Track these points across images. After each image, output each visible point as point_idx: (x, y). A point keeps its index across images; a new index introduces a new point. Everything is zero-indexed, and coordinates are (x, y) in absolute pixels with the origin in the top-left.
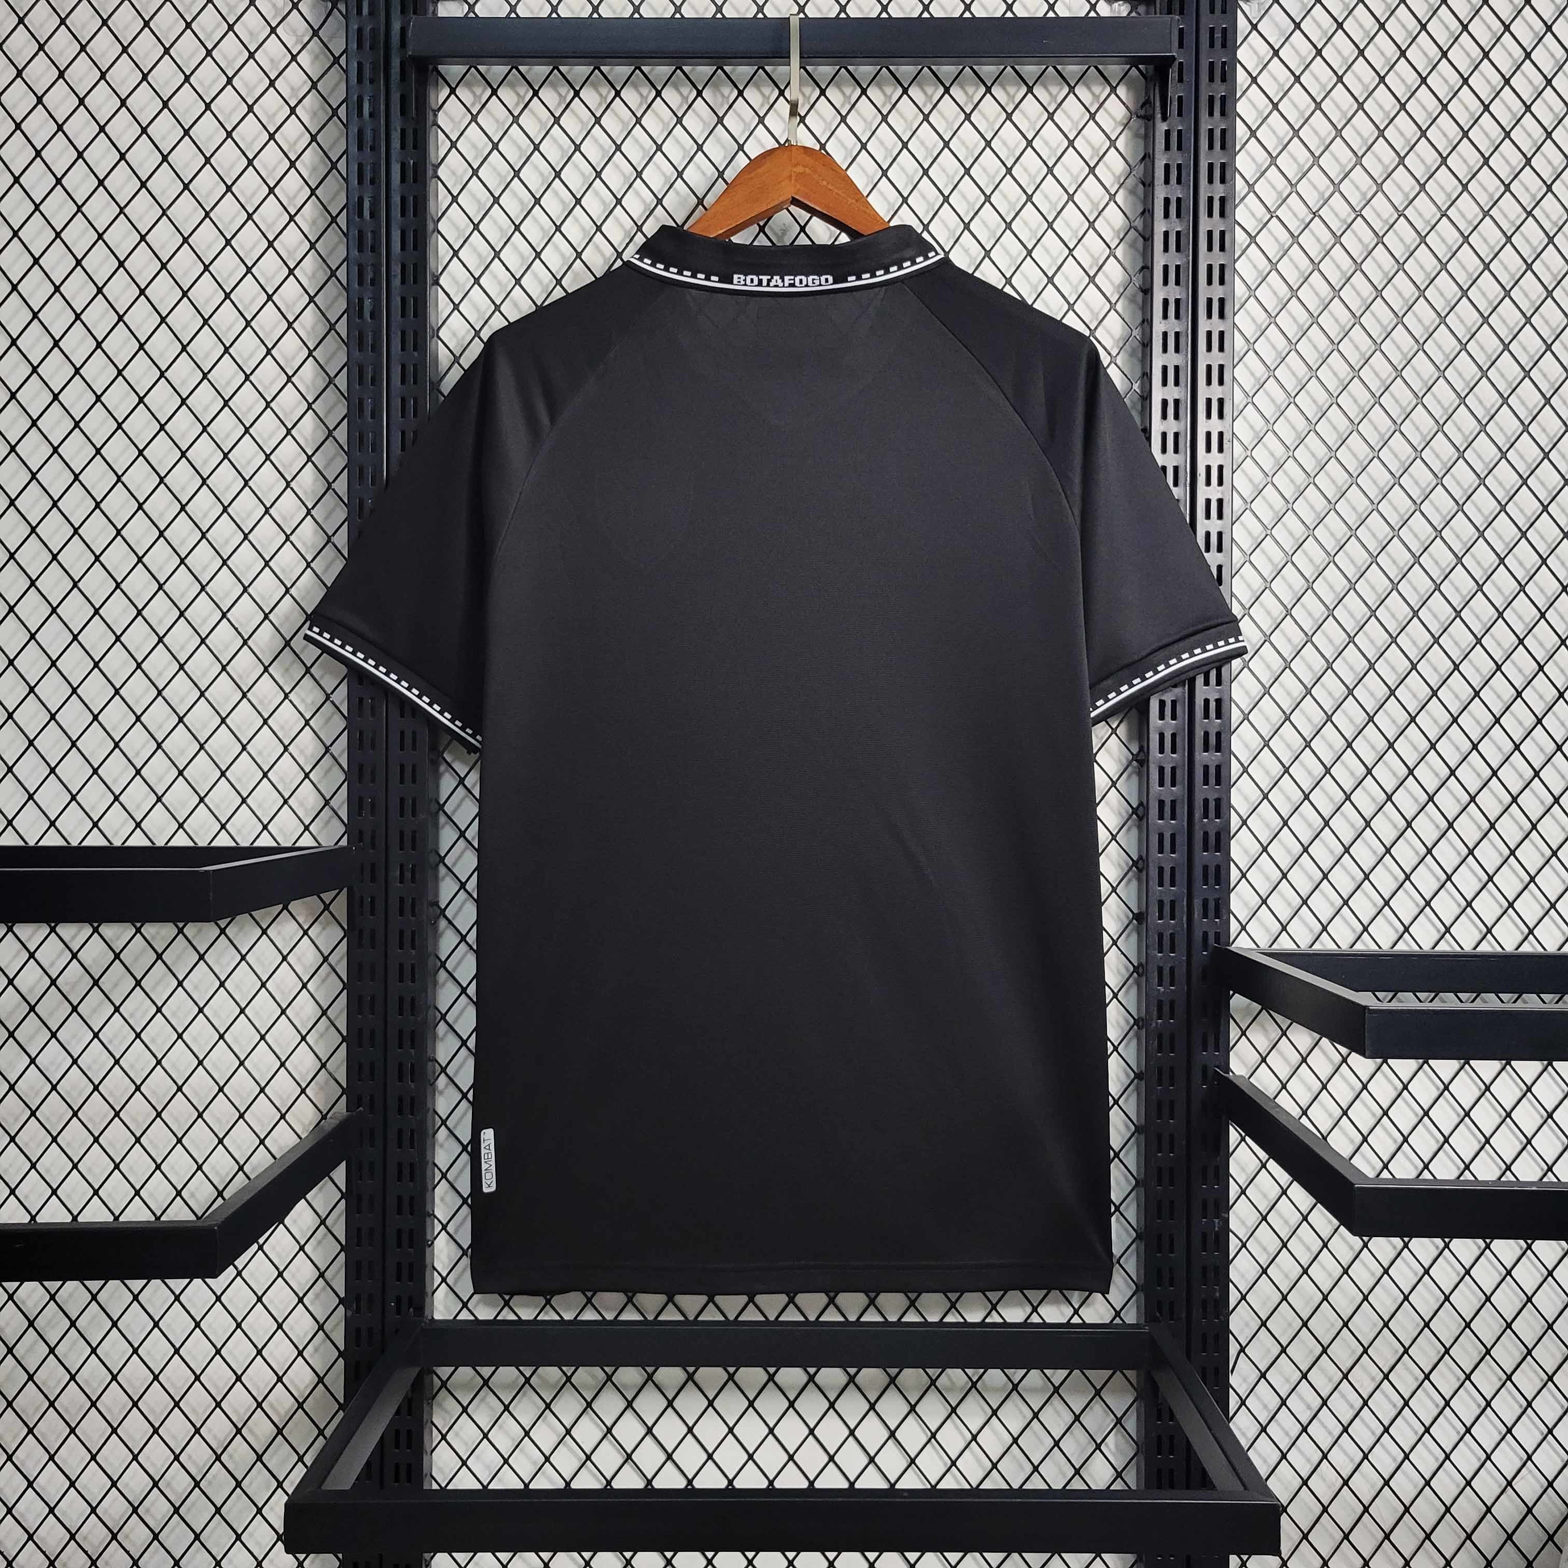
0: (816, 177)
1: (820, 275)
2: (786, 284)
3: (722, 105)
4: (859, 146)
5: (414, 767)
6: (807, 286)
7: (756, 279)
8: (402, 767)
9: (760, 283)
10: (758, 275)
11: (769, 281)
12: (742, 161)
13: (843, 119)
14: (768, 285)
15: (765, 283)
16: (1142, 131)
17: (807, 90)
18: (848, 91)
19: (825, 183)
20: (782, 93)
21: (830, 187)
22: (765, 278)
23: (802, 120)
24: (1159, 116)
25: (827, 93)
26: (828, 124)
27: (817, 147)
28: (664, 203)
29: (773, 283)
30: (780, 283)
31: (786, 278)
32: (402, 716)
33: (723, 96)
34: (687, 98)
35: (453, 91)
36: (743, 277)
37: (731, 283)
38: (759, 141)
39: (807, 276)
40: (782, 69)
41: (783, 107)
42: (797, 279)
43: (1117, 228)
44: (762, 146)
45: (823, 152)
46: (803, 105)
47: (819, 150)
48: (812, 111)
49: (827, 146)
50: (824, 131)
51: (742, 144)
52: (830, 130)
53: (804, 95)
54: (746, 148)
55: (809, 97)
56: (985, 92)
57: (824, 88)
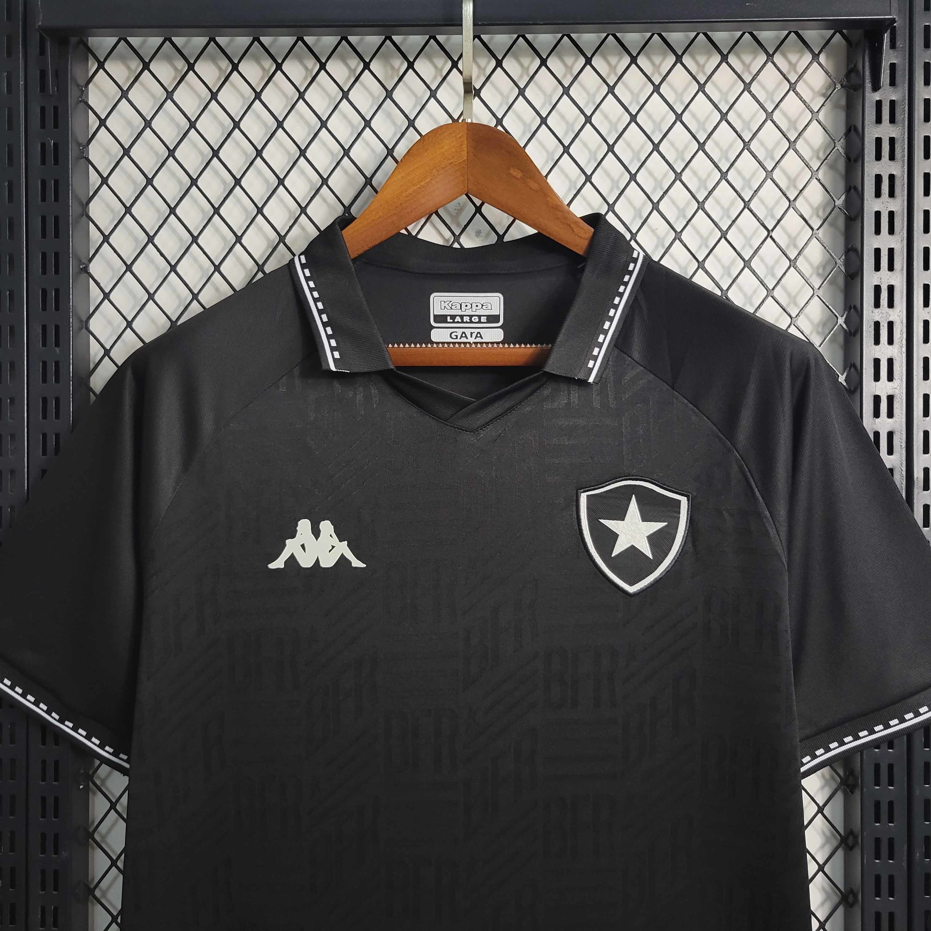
3: (392, 77)
5: (56, 799)
8: (44, 799)
12: (412, 137)
13: (522, 92)
16: (843, 102)
17: (483, 62)
18: (526, 61)
20: (455, 65)
23: (477, 93)
24: (868, 85)
25: (504, 64)
26: (504, 98)
27: (493, 123)
28: (330, 183)
32: (44, 743)
33: (393, 68)
34: (355, 71)
35: (101, 65)
38: (431, 116)
40: (455, 38)
41: (456, 78)
43: (816, 205)
44: (435, 121)
45: (499, 128)
46: (478, 77)
47: (496, 126)
48: (488, 84)
49: (505, 123)
50: (501, 105)
51: (412, 119)
52: (507, 103)
53: (479, 66)
54: (417, 123)
55: (484, 69)
56: (675, 62)
57: (500, 59)
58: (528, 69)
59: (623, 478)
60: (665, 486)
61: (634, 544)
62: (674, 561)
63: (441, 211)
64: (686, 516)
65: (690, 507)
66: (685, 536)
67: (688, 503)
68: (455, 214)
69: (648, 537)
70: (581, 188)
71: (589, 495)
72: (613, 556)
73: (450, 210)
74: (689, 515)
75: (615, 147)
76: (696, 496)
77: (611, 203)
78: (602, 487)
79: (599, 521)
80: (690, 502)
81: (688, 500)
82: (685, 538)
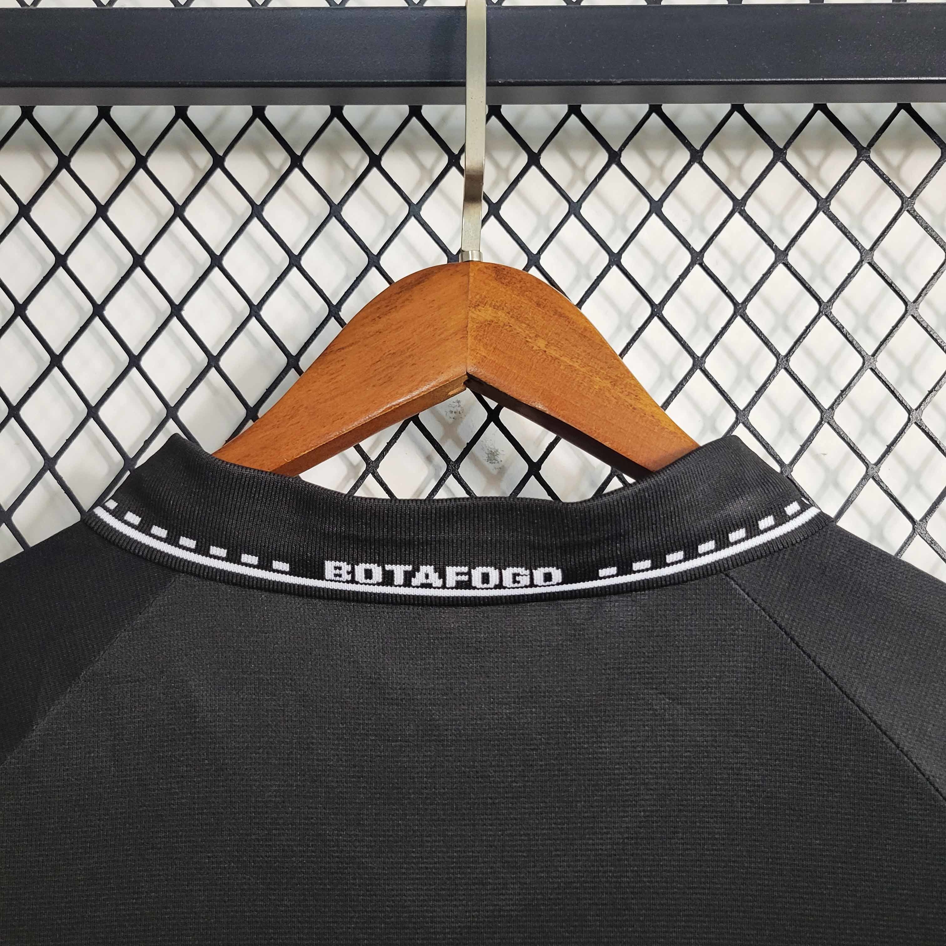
0: (520, 328)
1: (531, 567)
2: (451, 580)
3: (342, 182)
4: (605, 259)
6: (500, 586)
7: (377, 573)
9: (388, 578)
10: (381, 563)
11: (408, 577)
12: (375, 285)
14: (407, 583)
15: (399, 578)
17: (504, 158)
19: (542, 344)
20: (454, 161)
21: (552, 352)
22: (399, 571)
23: (494, 210)
25: (544, 161)
26: (542, 218)
29: (419, 579)
30: (435, 579)
31: (451, 571)
36: (346, 567)
37: (321, 577)
38: (412, 249)
39: (500, 568)
40: (453, 111)
41: (455, 185)
42: (477, 574)
45: (534, 271)
46: (496, 183)
47: (527, 268)
48: (513, 195)
49: (544, 261)
50: (536, 231)
51: (376, 254)
52: (548, 228)
53: (497, 165)
54: (384, 262)
55: (507, 170)
56: (857, 159)
57: (536, 152)
58: (584, 170)
63: (424, 417)
68: (451, 421)
70: (686, 379)
73: (444, 414)
75: (748, 307)
77: (742, 408)
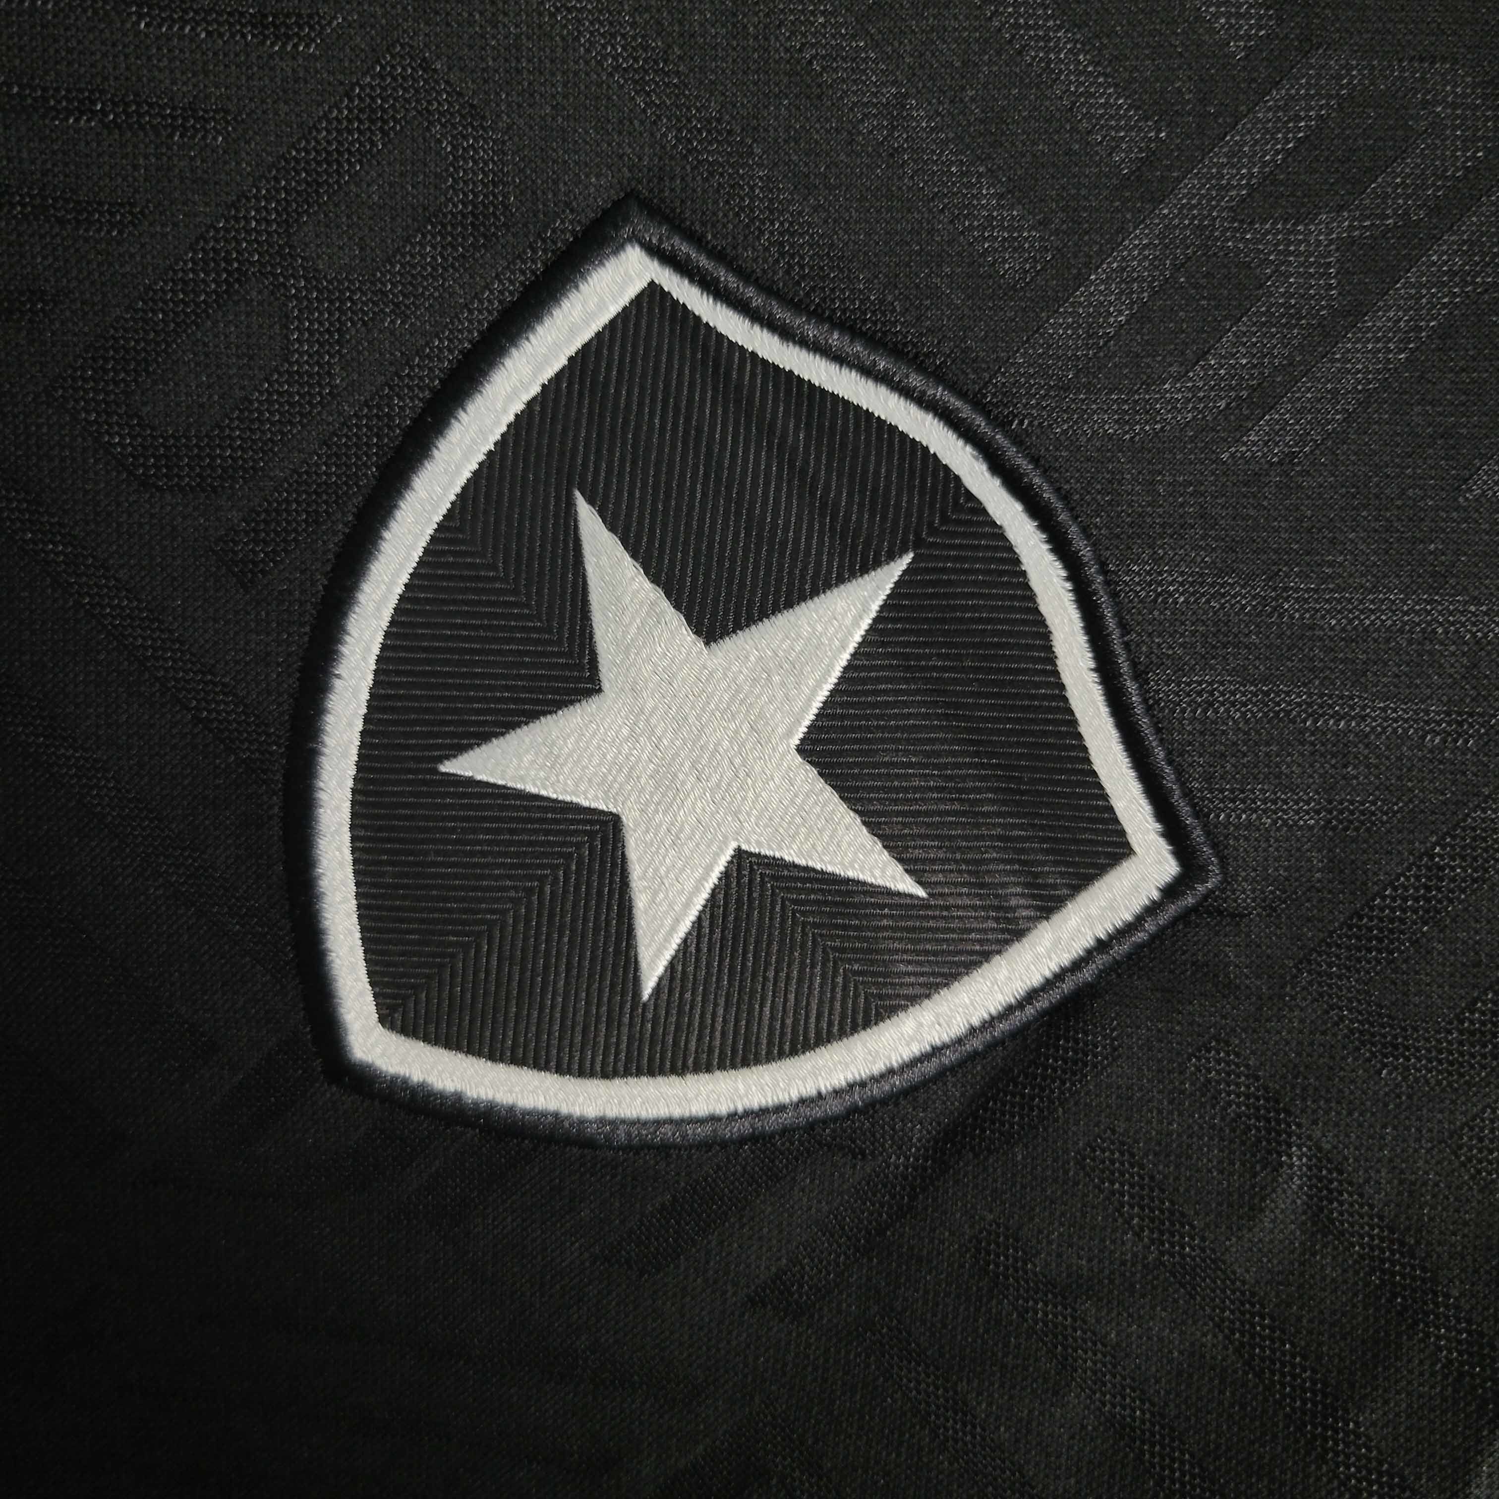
59: (955, 403)
60: (1131, 686)
61: (628, 821)
62: (745, 1127)
64: (1065, 958)
65: (1140, 937)
66: (949, 1058)
67: (1152, 909)
69: (740, 855)
71: (665, 295)
72: (448, 767)
74: (1087, 974)
76: (1237, 916)
78: (786, 334)
79: (571, 504)
80: (1172, 910)
81: (1170, 891)
82: (930, 1068)
